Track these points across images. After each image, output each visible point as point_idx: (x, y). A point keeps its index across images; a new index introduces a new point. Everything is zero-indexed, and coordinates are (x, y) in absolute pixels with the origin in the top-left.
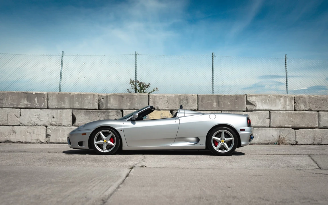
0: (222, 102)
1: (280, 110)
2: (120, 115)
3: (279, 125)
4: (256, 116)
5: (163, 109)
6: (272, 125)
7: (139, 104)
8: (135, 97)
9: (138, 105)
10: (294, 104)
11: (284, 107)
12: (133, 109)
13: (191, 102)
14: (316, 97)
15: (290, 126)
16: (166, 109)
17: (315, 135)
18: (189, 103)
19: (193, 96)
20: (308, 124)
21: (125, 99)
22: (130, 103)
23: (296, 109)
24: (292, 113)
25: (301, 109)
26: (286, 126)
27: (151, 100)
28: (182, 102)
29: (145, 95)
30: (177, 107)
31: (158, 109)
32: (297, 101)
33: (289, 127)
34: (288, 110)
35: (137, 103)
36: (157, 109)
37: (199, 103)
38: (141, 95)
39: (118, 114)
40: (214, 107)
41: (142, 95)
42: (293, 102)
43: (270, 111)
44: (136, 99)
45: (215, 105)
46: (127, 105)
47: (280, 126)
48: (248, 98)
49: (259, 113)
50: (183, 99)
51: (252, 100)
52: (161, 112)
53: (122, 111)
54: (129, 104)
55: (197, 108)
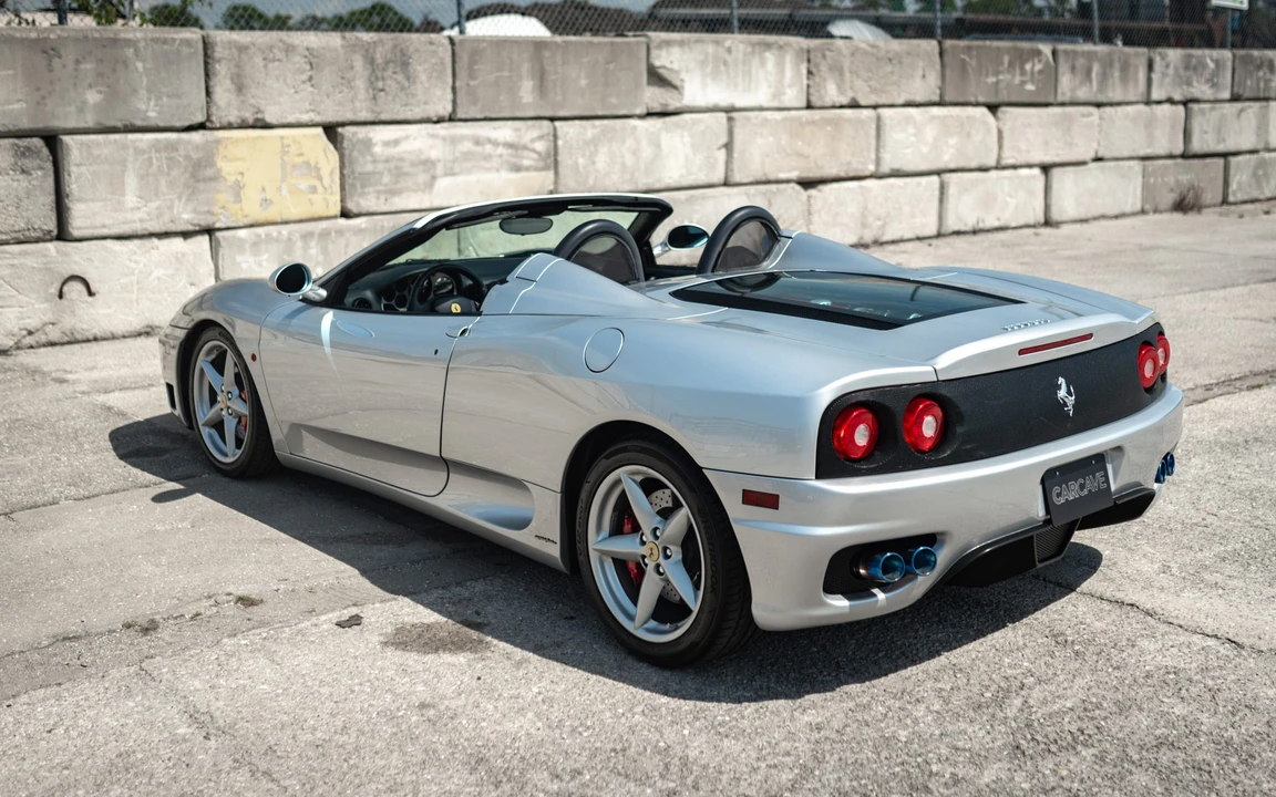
0: (556, 73)
1: (761, 109)
2: (41, 168)
3: (759, 176)
4: (682, 136)
5: (291, 119)
6: (737, 178)
7: (159, 98)
8: (130, 52)
9: (152, 103)
10: (808, 78)
11: (778, 94)
12: (119, 124)
13: (423, 77)
14: (873, 46)
15: (794, 175)
16: (305, 118)
17: (866, 208)
18: (414, 82)
19: (433, 48)
20: (849, 163)
21: (71, 66)
22: (101, 89)
23: (815, 101)
24: (804, 120)
25: (828, 102)
26: (783, 176)
27: (222, 70)
28: (383, 79)
29: (188, 43)
30: (358, 104)
31: (263, 120)
32: (817, 66)
33: (788, 181)
34: (787, 105)
35: (143, 93)
36: (257, 120)
37: (458, 84)
38: (165, 42)
39: (28, 163)
40: (525, 101)
41: (174, 40)
42: (804, 72)
43: (730, 110)
44: (140, 65)
45: (527, 91)
46: (85, 102)
47: (764, 179)
48: (654, 53)
49: (694, 122)
50: (387, 63)
51: (668, 65)
52: (282, 138)
53: (52, 140)
54: (93, 97)
55: (449, 108)
